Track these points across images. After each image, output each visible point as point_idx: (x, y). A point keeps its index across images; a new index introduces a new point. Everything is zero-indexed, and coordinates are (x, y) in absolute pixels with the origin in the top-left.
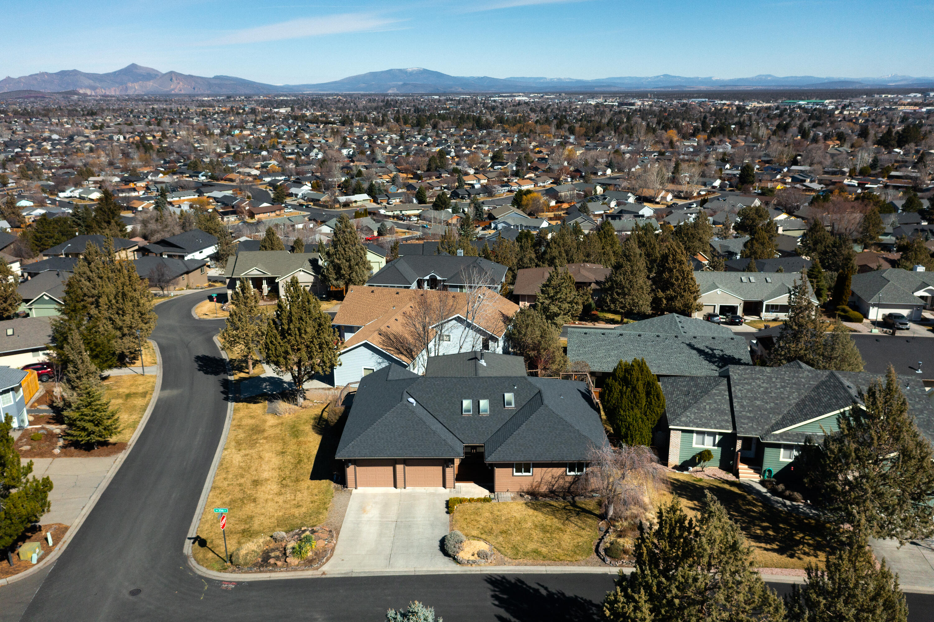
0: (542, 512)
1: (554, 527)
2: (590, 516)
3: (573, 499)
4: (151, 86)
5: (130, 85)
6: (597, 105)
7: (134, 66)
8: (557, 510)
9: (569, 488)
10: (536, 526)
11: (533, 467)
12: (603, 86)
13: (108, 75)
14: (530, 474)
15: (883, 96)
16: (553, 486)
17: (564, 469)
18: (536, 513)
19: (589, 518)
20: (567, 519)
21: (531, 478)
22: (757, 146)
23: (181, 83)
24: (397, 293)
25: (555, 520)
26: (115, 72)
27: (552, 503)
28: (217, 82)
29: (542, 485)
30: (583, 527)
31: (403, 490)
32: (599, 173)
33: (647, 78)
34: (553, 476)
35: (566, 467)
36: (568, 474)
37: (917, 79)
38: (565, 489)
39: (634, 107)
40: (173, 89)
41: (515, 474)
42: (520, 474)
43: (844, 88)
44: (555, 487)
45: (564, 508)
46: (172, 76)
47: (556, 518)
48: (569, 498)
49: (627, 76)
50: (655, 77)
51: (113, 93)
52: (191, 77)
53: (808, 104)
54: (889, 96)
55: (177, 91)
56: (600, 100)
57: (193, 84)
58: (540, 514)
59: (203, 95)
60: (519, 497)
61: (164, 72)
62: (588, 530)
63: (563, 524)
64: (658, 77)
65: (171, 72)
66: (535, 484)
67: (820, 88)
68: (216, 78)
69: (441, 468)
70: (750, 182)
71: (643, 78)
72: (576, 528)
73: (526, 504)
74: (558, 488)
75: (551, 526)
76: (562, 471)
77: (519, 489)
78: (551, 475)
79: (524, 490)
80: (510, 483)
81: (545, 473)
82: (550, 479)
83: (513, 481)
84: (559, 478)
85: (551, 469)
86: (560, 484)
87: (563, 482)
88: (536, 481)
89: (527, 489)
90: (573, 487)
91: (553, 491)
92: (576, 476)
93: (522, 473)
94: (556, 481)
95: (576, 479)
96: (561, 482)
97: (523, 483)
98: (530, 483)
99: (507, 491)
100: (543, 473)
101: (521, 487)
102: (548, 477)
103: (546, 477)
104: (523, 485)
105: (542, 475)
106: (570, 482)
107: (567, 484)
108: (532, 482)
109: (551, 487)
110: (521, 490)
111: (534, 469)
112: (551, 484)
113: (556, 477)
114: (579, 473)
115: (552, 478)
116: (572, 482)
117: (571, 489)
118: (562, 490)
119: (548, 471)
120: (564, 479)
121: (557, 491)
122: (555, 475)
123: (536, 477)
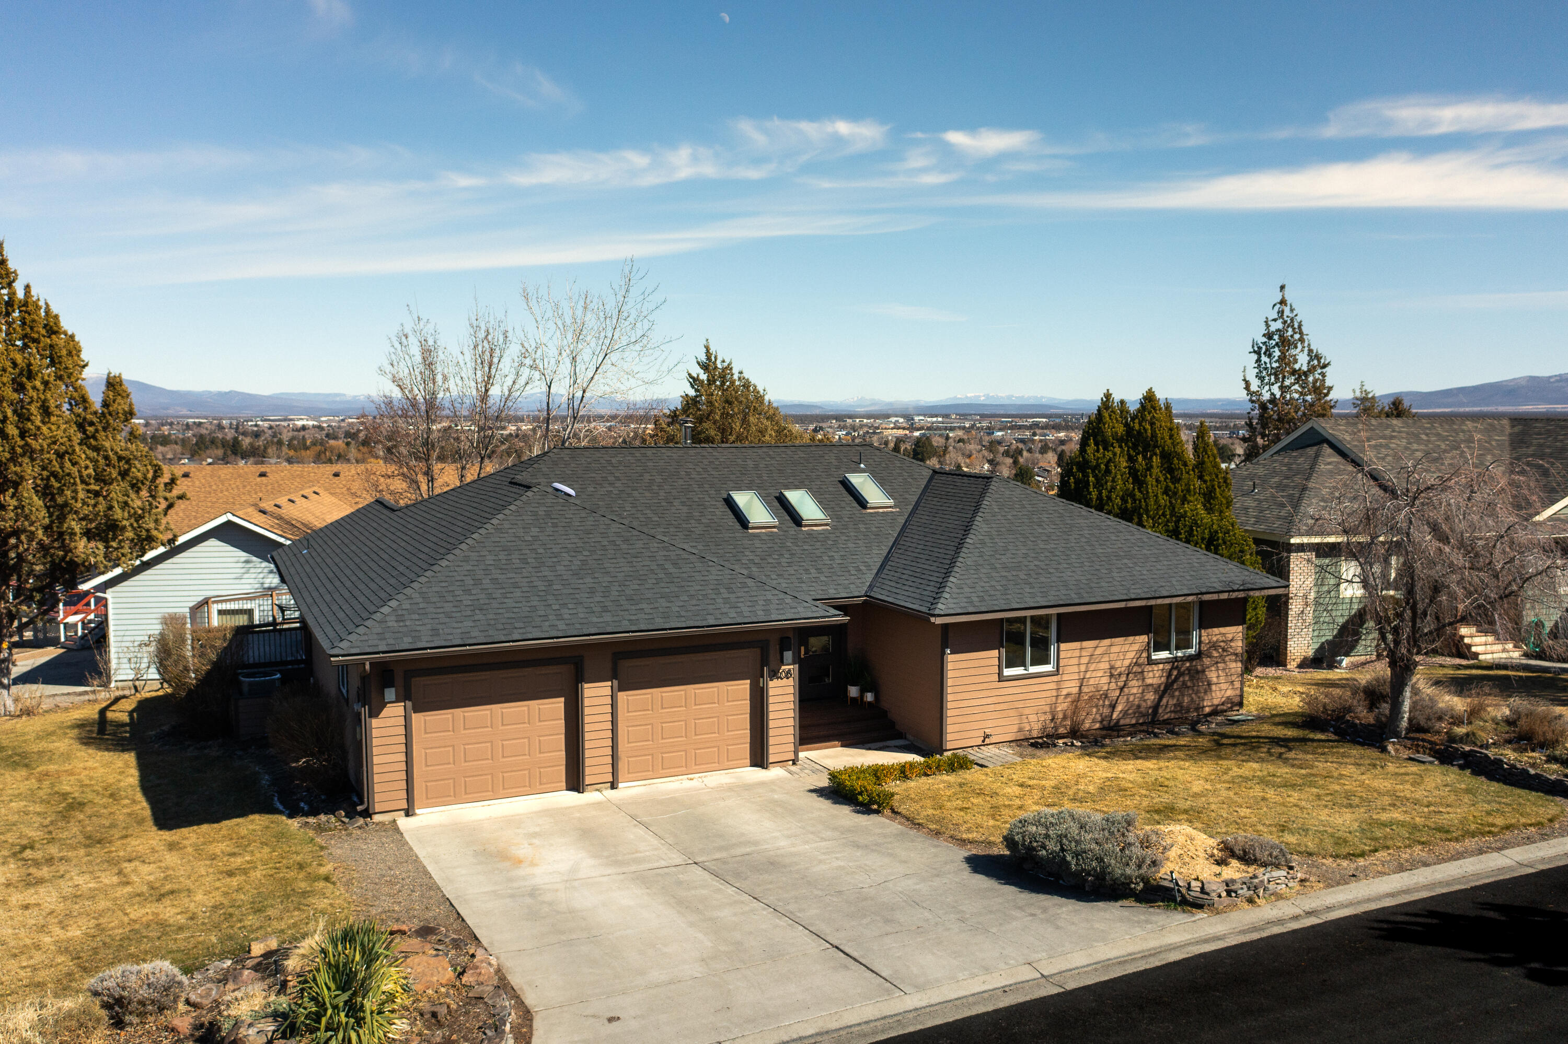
0: (1178, 759)
8: (1212, 751)
9: (1156, 707)
11: (1059, 640)
14: (1050, 668)
16: (1113, 707)
17: (1143, 638)
21: (1050, 684)
31: (607, 795)
34: (1112, 668)
35: (1147, 632)
36: (1153, 656)
38: (1144, 714)
41: (1006, 672)
42: (1021, 671)
44: (1119, 708)
66: (1062, 706)
69: (744, 686)
74: (1125, 713)
76: (1136, 647)
77: (1015, 729)
78: (1107, 666)
79: (1030, 731)
80: (992, 708)
81: (1090, 660)
82: (1105, 680)
83: (1001, 699)
84: (1128, 675)
85: (1107, 642)
86: (1131, 698)
87: (1140, 691)
88: (1064, 692)
89: (1040, 726)
90: (1164, 701)
91: (1112, 724)
92: (1174, 663)
93: (1025, 666)
94: (1122, 689)
95: (1175, 673)
96: (1135, 691)
97: (1029, 703)
98: (1049, 701)
99: (983, 741)
100: (1085, 660)
101: (1021, 719)
102: (1100, 674)
103: (1094, 674)
104: (1026, 711)
105: (1083, 668)
106: (1159, 686)
107: (1151, 697)
108: (1054, 699)
109: (1106, 711)
110: (1020, 730)
111: (1063, 646)
112: (1107, 703)
113: (1120, 675)
114: (1180, 654)
115: (1112, 676)
116: (1162, 688)
117: (1160, 711)
118: (1137, 721)
119: (1099, 651)
120: (1143, 679)
121: (1122, 722)
122: (1118, 664)
123: (1065, 677)
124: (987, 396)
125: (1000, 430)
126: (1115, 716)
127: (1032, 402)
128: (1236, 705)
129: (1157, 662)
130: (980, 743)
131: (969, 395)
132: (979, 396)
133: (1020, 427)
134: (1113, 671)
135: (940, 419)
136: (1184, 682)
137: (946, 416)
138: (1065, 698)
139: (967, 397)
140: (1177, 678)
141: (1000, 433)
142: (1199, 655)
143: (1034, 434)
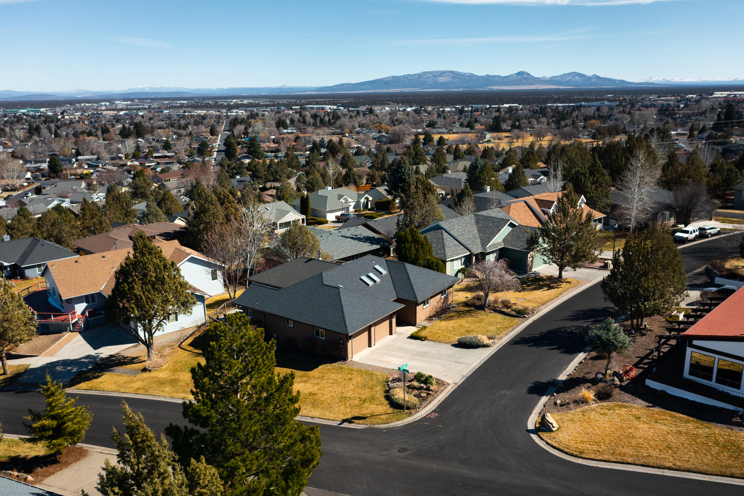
9: (442, 306)
14: (429, 304)
15: (83, 105)
22: (27, 145)
24: (103, 257)
34: (437, 301)
37: (95, 93)
41: (424, 307)
43: (43, 99)
53: (28, 111)
54: (87, 105)
67: (23, 100)
69: (388, 321)
70: (59, 171)
74: (439, 309)
105: (433, 303)
124: (150, 88)
125: (166, 109)
127: (174, 90)
131: (140, 87)
132: (146, 88)
133: (175, 107)
135: (129, 103)
137: (132, 100)
139: (139, 88)
141: (167, 111)
143: (185, 112)
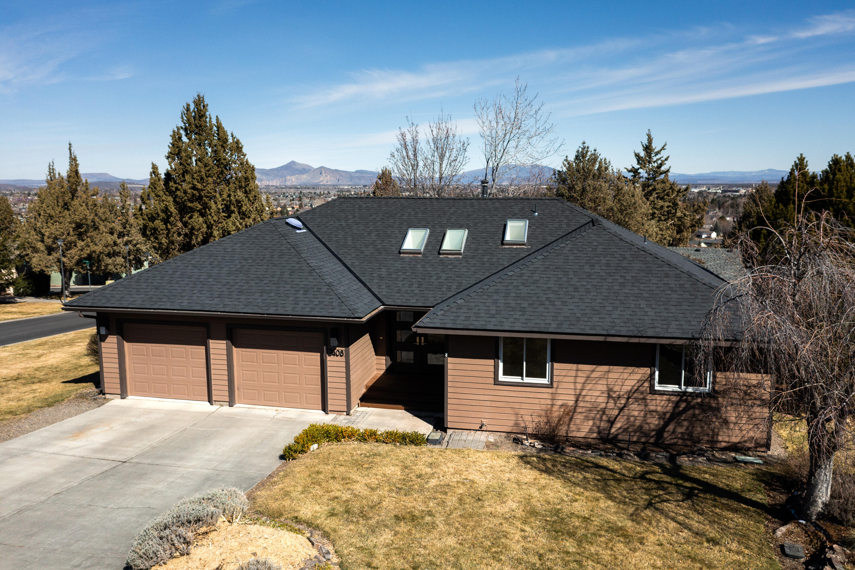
0: (567, 480)
1: (597, 521)
2: (735, 504)
3: (672, 459)
4: (304, 179)
5: (288, 177)
6: (700, 193)
7: (293, 162)
8: (618, 481)
9: (660, 431)
10: (533, 513)
11: (554, 359)
12: (706, 180)
13: (272, 170)
14: (545, 381)
16: (612, 422)
17: (647, 371)
18: (544, 479)
19: (735, 511)
20: (650, 505)
21: (546, 394)
23: (328, 176)
25: (604, 503)
26: (278, 168)
27: (604, 462)
28: (358, 175)
29: (578, 418)
30: (713, 534)
31: (226, 409)
32: (704, 236)
33: (751, 173)
34: (610, 391)
35: (651, 365)
36: (658, 387)
38: (646, 435)
39: (738, 194)
40: (322, 181)
41: (502, 378)
42: (516, 379)
44: (618, 425)
45: (643, 477)
46: (322, 170)
47: (610, 497)
48: (661, 457)
49: (729, 170)
50: (760, 172)
51: (275, 184)
52: (337, 171)
55: (324, 182)
56: (704, 189)
57: (338, 176)
58: (557, 484)
59: (344, 185)
60: (509, 443)
61: (316, 167)
62: (734, 546)
63: (634, 517)
64: (762, 171)
65: (322, 167)
66: (557, 413)
68: (357, 172)
69: (317, 356)
71: (748, 172)
72: (685, 533)
73: (521, 457)
74: (624, 430)
75: (585, 519)
76: (638, 377)
77: (512, 423)
78: (605, 388)
79: (526, 428)
80: (489, 403)
81: (586, 381)
82: (602, 400)
83: (495, 398)
84: (628, 398)
85: (605, 368)
86: (632, 419)
87: (642, 414)
88: (560, 403)
89: (535, 426)
90: (671, 427)
91: (611, 436)
92: (682, 397)
93: (522, 376)
94: (621, 410)
95: (683, 405)
96: (636, 413)
97: (523, 406)
98: (544, 407)
99: (481, 427)
100: (581, 380)
101: (517, 417)
102: (598, 393)
103: (590, 393)
104: (522, 412)
105: (579, 386)
106: (665, 414)
107: (654, 422)
108: (549, 406)
109: (604, 425)
110: (517, 425)
111: (556, 365)
112: (604, 418)
113: (619, 397)
114: (690, 390)
115: (609, 397)
116: (668, 416)
117: (666, 435)
118: (638, 439)
119: (594, 375)
120: (646, 405)
121: (620, 437)
122: (616, 388)
123: (560, 391)
126: (613, 430)
128: (762, 446)
129: (662, 393)
130: (478, 428)
134: (611, 393)
136: (694, 415)
138: (560, 408)
140: (685, 410)
142: (714, 394)
